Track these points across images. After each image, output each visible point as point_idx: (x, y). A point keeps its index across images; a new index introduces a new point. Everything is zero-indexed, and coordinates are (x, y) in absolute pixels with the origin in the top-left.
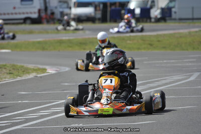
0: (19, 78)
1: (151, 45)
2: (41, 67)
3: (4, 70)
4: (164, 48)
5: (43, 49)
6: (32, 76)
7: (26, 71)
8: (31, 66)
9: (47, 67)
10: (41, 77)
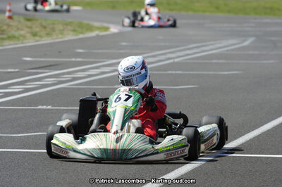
0: (81, 36)
1: (217, 8)
2: (106, 25)
3: (69, 27)
4: (229, 11)
5: (114, 7)
6: (93, 34)
7: (90, 28)
8: (97, 24)
9: (111, 26)
10: (102, 36)
